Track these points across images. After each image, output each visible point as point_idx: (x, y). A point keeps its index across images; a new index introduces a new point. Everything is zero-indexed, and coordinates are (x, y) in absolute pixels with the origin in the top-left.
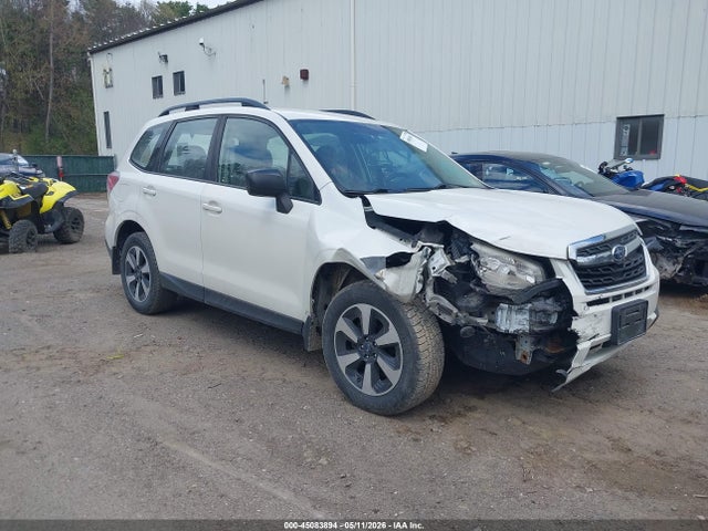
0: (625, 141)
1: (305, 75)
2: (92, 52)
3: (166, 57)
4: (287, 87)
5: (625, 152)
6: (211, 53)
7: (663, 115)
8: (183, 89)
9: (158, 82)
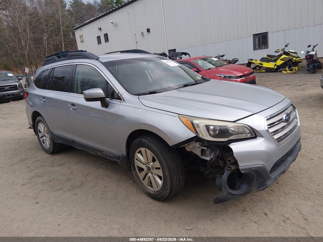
0: (257, 43)
1: (148, 30)
2: (75, 29)
3: (100, 28)
4: (143, 35)
5: (257, 47)
6: (116, 25)
7: (267, 32)
8: (108, 40)
9: (99, 38)
